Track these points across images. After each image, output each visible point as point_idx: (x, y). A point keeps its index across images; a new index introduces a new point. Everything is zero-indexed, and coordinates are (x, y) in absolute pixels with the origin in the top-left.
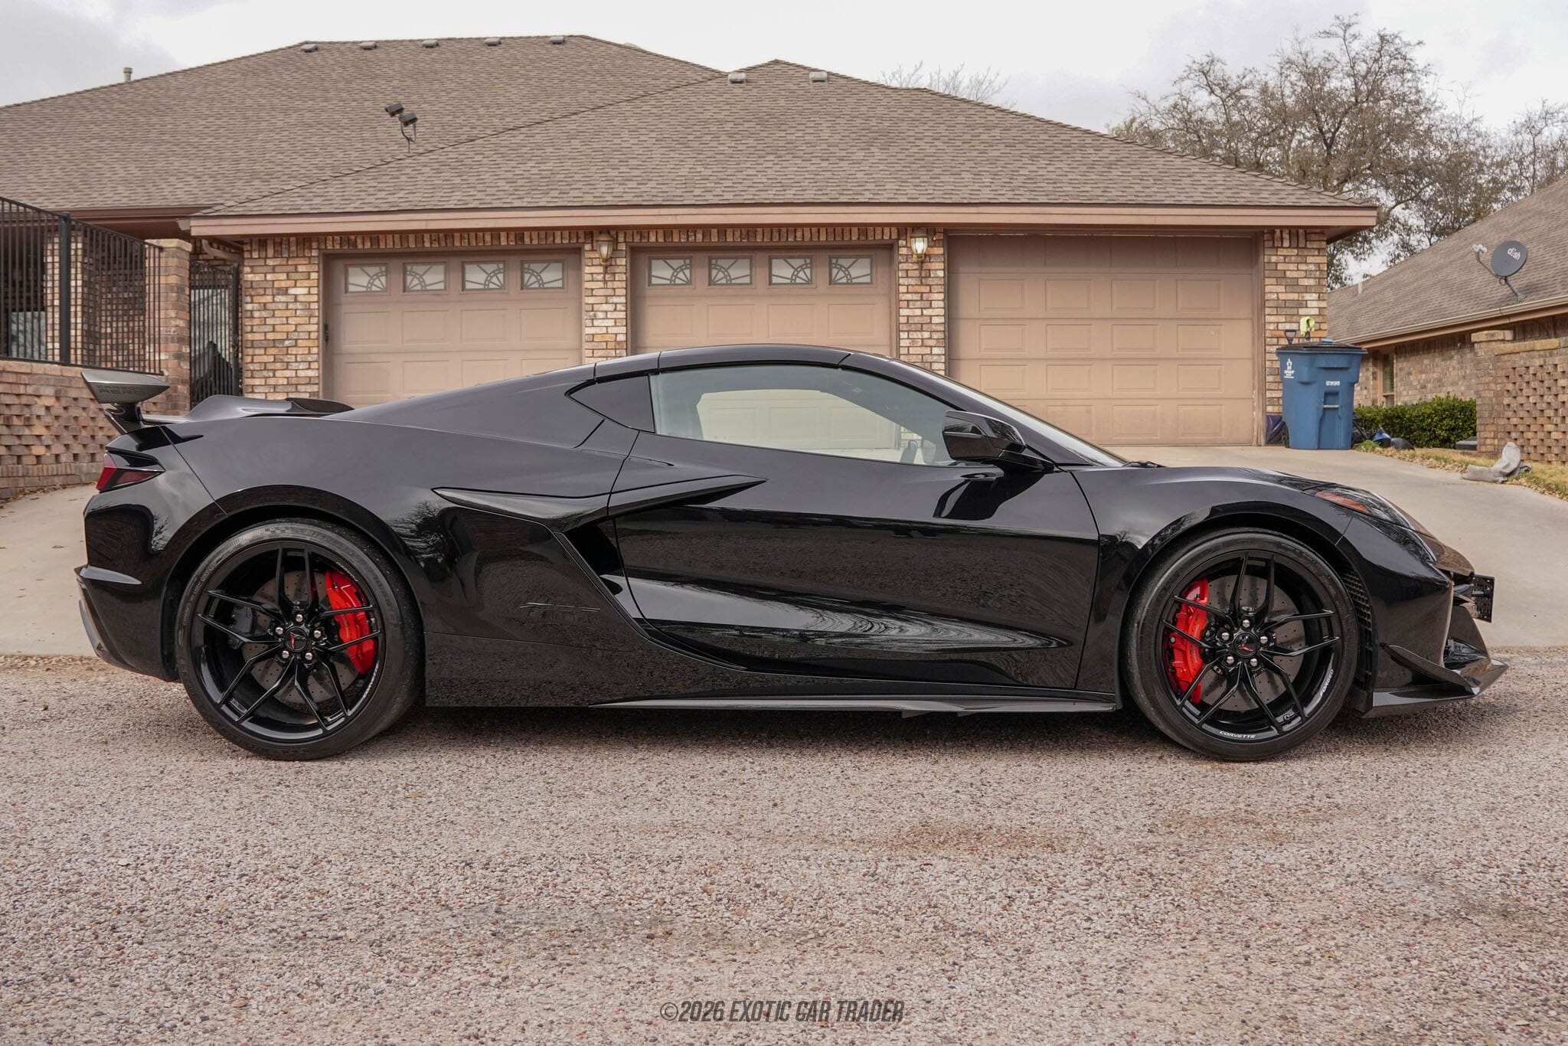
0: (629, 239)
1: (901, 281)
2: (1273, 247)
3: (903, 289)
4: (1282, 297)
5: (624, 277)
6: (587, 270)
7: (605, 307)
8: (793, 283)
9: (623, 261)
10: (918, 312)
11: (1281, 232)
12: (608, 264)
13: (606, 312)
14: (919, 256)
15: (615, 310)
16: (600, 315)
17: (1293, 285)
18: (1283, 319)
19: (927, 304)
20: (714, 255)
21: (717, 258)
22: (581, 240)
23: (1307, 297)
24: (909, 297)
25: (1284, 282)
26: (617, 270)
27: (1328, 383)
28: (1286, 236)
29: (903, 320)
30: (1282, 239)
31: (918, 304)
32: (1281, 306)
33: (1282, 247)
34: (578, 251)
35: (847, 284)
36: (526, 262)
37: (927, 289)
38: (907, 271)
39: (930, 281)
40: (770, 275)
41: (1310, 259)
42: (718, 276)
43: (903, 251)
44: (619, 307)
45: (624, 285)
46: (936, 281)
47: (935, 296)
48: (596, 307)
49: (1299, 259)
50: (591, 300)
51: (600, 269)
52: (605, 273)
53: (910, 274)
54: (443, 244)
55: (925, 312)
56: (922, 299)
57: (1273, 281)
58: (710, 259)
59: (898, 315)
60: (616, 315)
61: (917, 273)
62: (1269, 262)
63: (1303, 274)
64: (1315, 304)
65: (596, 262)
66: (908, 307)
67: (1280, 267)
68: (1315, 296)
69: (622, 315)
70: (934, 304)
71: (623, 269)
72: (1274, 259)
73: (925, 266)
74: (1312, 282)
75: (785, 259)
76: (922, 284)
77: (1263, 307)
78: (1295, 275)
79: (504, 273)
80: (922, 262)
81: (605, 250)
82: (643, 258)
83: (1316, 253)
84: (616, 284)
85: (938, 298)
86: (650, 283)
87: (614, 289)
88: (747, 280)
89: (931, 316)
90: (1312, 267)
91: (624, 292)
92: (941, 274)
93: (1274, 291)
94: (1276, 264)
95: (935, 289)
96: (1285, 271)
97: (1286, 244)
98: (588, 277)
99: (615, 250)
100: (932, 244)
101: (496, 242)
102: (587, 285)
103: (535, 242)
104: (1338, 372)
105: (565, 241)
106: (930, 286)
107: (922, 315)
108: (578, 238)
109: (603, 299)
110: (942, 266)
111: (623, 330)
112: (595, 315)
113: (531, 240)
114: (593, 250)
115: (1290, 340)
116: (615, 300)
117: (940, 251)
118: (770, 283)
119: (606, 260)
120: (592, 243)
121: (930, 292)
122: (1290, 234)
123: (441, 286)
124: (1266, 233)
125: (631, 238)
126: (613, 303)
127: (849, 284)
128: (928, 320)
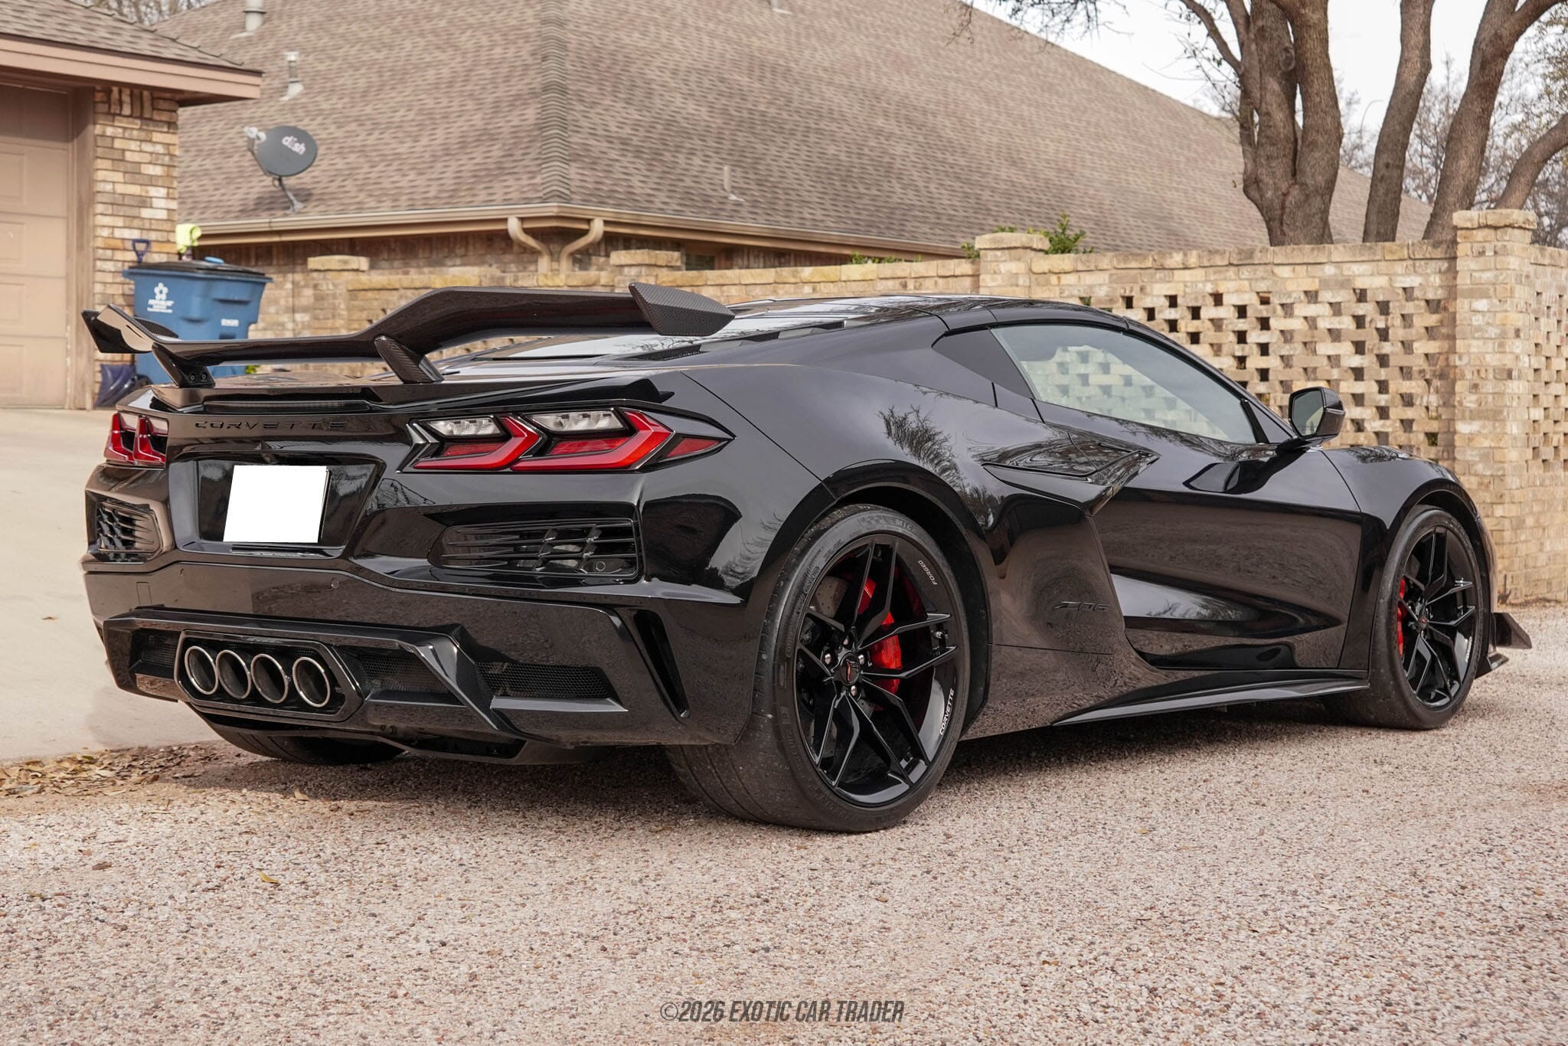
2: (109, 113)
4: (120, 189)
11: (120, 92)
17: (133, 173)
18: (120, 222)
23: (153, 191)
25: (122, 166)
27: (225, 322)
28: (126, 98)
30: (121, 103)
32: (117, 203)
33: (120, 115)
41: (157, 137)
49: (143, 135)
57: (107, 164)
62: (103, 136)
63: (147, 158)
64: (162, 203)
67: (118, 144)
68: (163, 192)
72: (109, 131)
74: (158, 171)
77: (92, 202)
78: (137, 157)
83: (165, 129)
90: (160, 149)
93: (108, 179)
94: (113, 138)
96: (124, 151)
97: (127, 111)
104: (236, 307)
115: (139, 254)
122: (131, 95)
124: (99, 91)
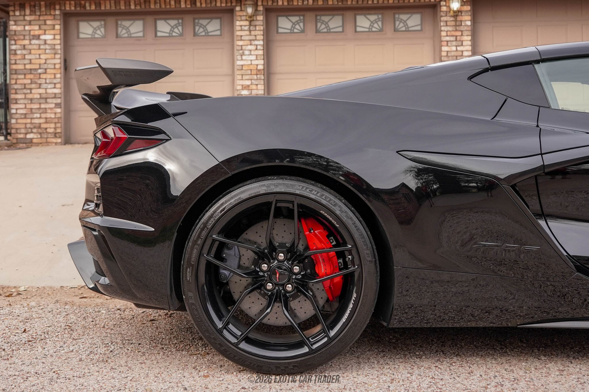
0: (265, 4)
1: (443, 28)
3: (444, 34)
5: (262, 28)
6: (238, 23)
7: (250, 47)
8: (370, 31)
9: (260, 18)
10: (454, 48)
12: (251, 19)
13: (251, 51)
14: (454, 12)
15: (256, 49)
16: (247, 52)
19: (460, 43)
20: (318, 13)
21: (321, 15)
22: (234, 4)
24: (448, 38)
26: (257, 23)
29: (444, 54)
31: (454, 43)
34: (231, 11)
35: (405, 31)
36: (197, 18)
37: (460, 33)
38: (446, 22)
39: (462, 28)
40: (356, 26)
42: (322, 27)
43: (444, 9)
44: (259, 47)
45: (262, 33)
46: (466, 28)
47: (465, 38)
48: (244, 47)
50: (240, 43)
51: (247, 23)
52: (250, 25)
53: (448, 23)
54: (143, 6)
55: (459, 48)
56: (456, 40)
58: (316, 16)
59: (441, 51)
60: (257, 52)
61: (453, 23)
65: (244, 18)
66: (447, 45)
69: (261, 52)
70: (464, 43)
71: (261, 23)
73: (459, 18)
75: (365, 15)
76: (456, 30)
79: (182, 25)
80: (457, 16)
81: (250, 10)
82: (273, 15)
84: (257, 33)
85: (467, 39)
86: (277, 32)
87: (256, 36)
88: (340, 29)
89: (462, 51)
91: (262, 37)
92: (469, 23)
95: (465, 33)
98: (238, 28)
99: (256, 10)
100: (463, 3)
101: (178, 5)
102: (239, 33)
103: (204, 5)
105: (224, 5)
106: (462, 31)
107: (457, 50)
108: (231, 3)
109: (249, 42)
110: (469, 18)
111: (262, 62)
112: (243, 53)
113: (201, 4)
114: (241, 10)
116: (256, 43)
117: (468, 8)
118: (356, 31)
119: (250, 17)
120: (241, 6)
121: (462, 35)
123: (141, 34)
125: (266, 2)
126: (255, 45)
127: (407, 31)
128: (460, 54)
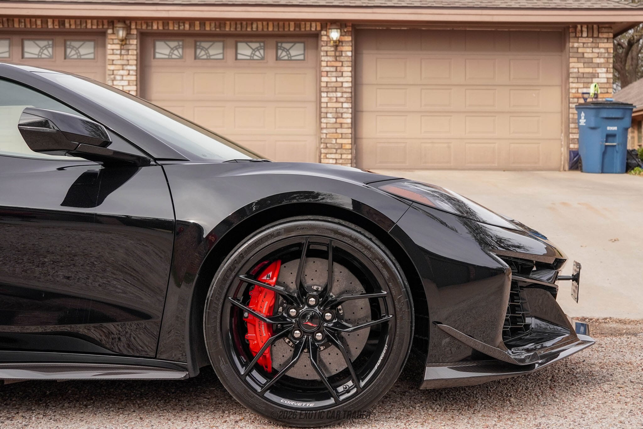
0: (139, 27)
1: (323, 58)
2: (576, 37)
3: (324, 64)
4: (581, 70)
5: (135, 52)
6: (109, 47)
7: (122, 72)
8: (252, 59)
9: (134, 42)
10: (334, 79)
11: (582, 27)
12: (124, 42)
13: (122, 76)
14: (335, 42)
15: (129, 74)
16: (118, 78)
17: (589, 63)
18: (581, 85)
19: (340, 74)
20: (198, 39)
21: (201, 41)
22: (106, 27)
23: (599, 70)
24: (328, 69)
25: (582, 60)
26: (131, 47)
27: (609, 128)
28: (585, 29)
29: (323, 84)
30: (582, 32)
31: (334, 74)
32: (580, 77)
33: (582, 37)
34: (103, 34)
35: (288, 60)
36: (68, 40)
37: (340, 64)
38: (327, 52)
39: (342, 59)
40: (236, 54)
41: (601, 45)
42: (201, 53)
43: (325, 38)
44: (131, 72)
45: (135, 57)
46: (346, 59)
47: (345, 69)
48: (115, 72)
49: (594, 45)
50: (112, 68)
51: (118, 47)
52: (121, 49)
53: (329, 53)
54: (6, 25)
55: (339, 79)
56: (336, 71)
57: (575, 60)
58: (196, 42)
59: (321, 81)
60: (129, 78)
61: (333, 53)
62: (573, 47)
63: (596, 55)
64: (604, 75)
65: (116, 41)
66: (327, 76)
67: (580, 50)
68: (604, 70)
69: (134, 78)
70: (345, 74)
71: (134, 47)
72: (576, 45)
73: (339, 48)
74: (602, 60)
75: (246, 42)
76: (336, 60)
77: (568, 77)
78: (590, 55)
79: (53, 47)
80: (337, 46)
81: (121, 34)
82: (149, 40)
83: (606, 41)
84: (130, 57)
85: (347, 70)
86: (154, 57)
87: (128, 60)
88: (220, 56)
89: (342, 82)
90: (602, 50)
91: (135, 62)
92: (349, 54)
93: (576, 66)
94: (578, 48)
95: (346, 64)
96: (583, 53)
97: (585, 34)
98: (109, 52)
99: (129, 34)
100: (343, 34)
101: (44, 26)
102: (110, 57)
103: (73, 27)
104: (616, 121)
105: (94, 27)
106: (342, 62)
107: (337, 81)
108: (103, 25)
109: (120, 67)
110: (350, 48)
111: (134, 88)
112: (115, 78)
113: (70, 25)
114: (113, 33)
115: (585, 99)
116: (129, 67)
117: (348, 38)
118: (236, 59)
119: (122, 40)
120: (113, 29)
121: (342, 66)
122: (587, 28)
123: (7, 55)
124: (571, 28)
125: (140, 26)
126: (127, 70)
127: (290, 60)
128: (340, 85)
